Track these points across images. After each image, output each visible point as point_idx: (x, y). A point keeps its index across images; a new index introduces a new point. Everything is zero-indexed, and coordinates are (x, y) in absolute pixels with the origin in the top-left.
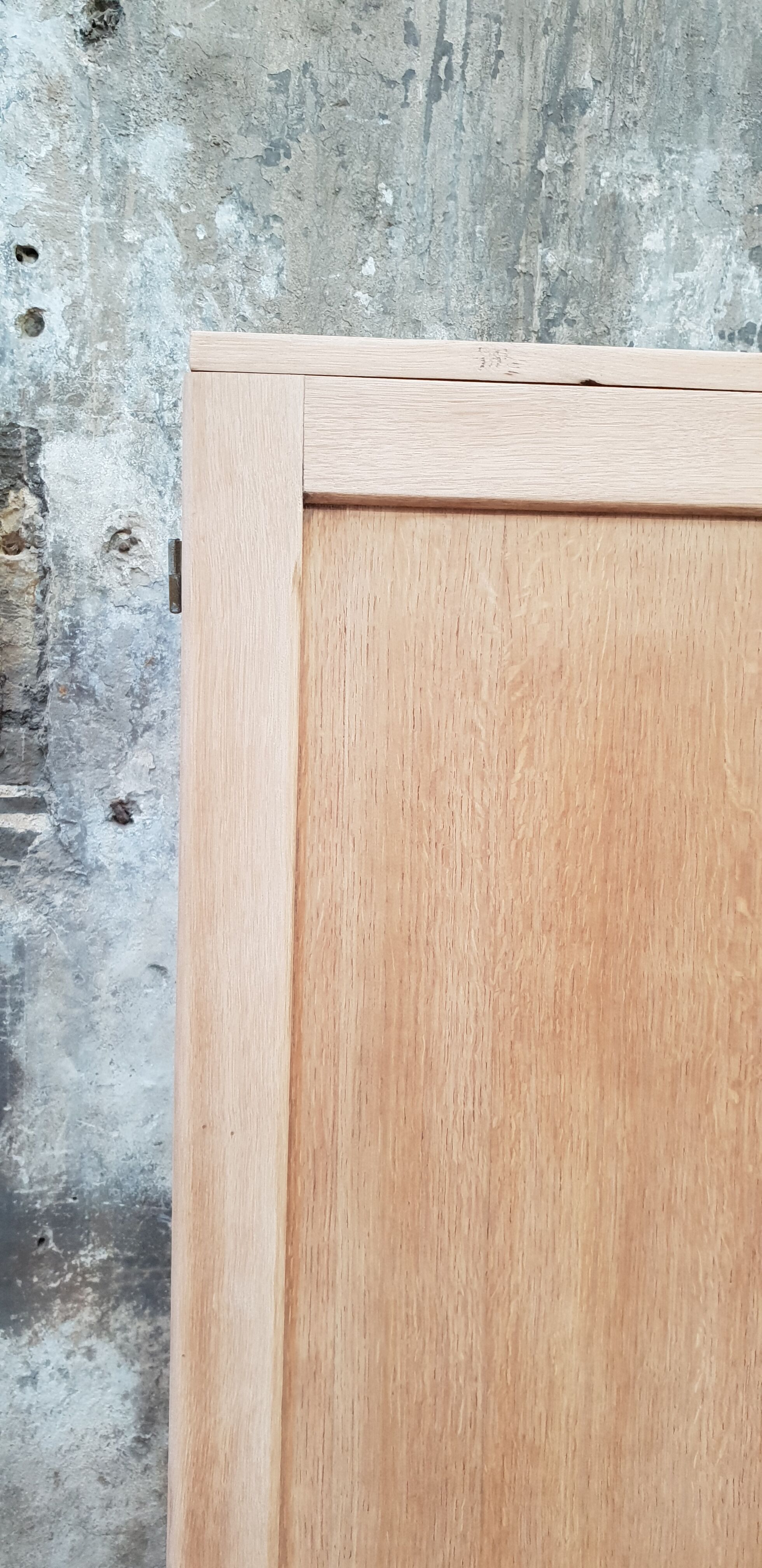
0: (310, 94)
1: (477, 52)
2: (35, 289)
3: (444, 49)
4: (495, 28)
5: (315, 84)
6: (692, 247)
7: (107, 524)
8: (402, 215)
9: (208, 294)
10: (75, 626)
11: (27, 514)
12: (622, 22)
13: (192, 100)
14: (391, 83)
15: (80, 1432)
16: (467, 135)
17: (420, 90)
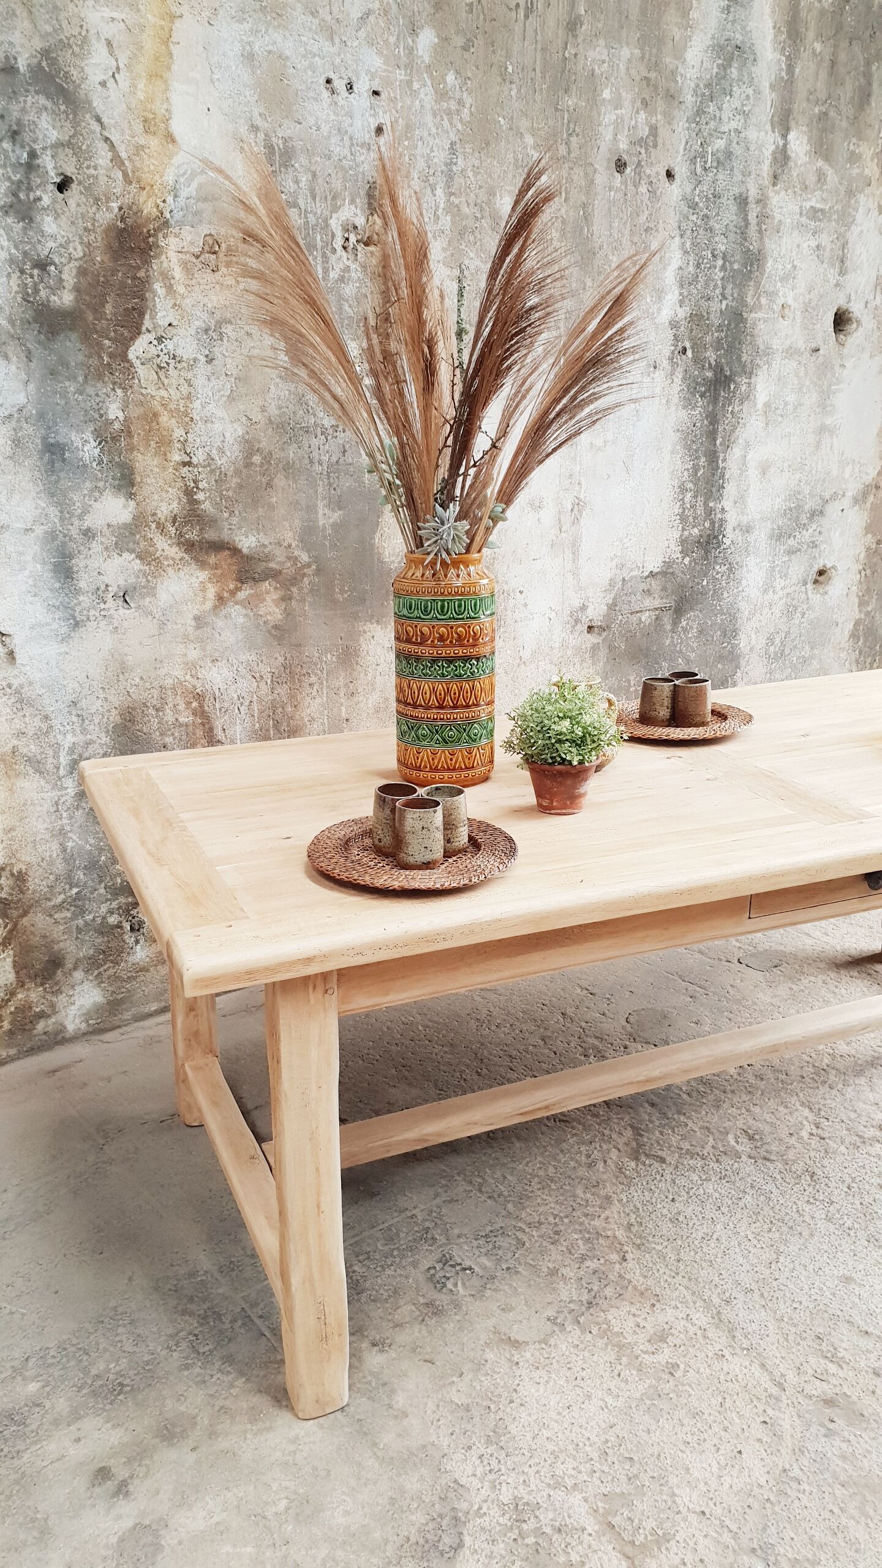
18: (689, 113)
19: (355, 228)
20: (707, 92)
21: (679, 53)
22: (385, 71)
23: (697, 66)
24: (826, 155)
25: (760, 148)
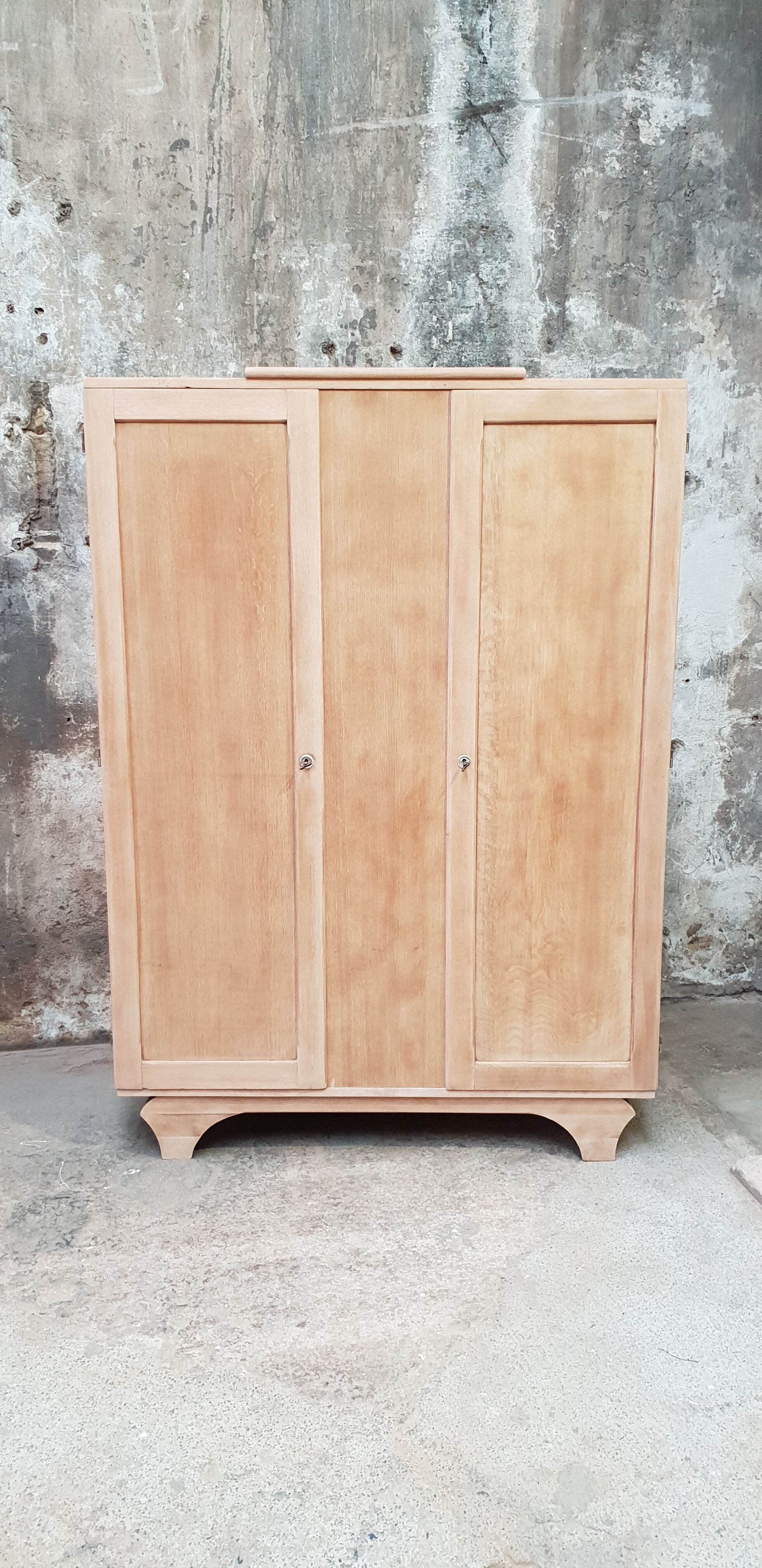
0: (152, 235)
1: (223, 210)
2: (43, 326)
3: (208, 210)
4: (230, 199)
5: (153, 231)
6: (326, 287)
7: (78, 421)
8: (194, 283)
9: (113, 322)
10: (66, 464)
11: (45, 418)
12: (288, 191)
13: (103, 243)
14: (186, 227)
15: (89, 799)
16: (221, 247)
17: (199, 229)
18: (421, 292)
19: (18, 419)
20: (443, 272)
21: (401, 239)
22: (47, 292)
23: (428, 251)
24: (629, 317)
25: (525, 318)
